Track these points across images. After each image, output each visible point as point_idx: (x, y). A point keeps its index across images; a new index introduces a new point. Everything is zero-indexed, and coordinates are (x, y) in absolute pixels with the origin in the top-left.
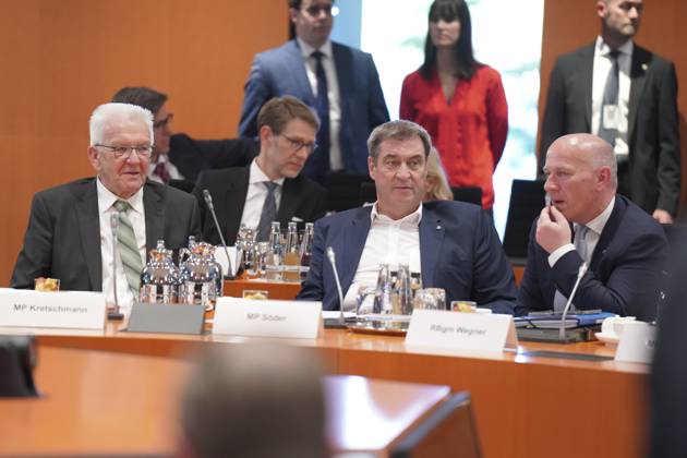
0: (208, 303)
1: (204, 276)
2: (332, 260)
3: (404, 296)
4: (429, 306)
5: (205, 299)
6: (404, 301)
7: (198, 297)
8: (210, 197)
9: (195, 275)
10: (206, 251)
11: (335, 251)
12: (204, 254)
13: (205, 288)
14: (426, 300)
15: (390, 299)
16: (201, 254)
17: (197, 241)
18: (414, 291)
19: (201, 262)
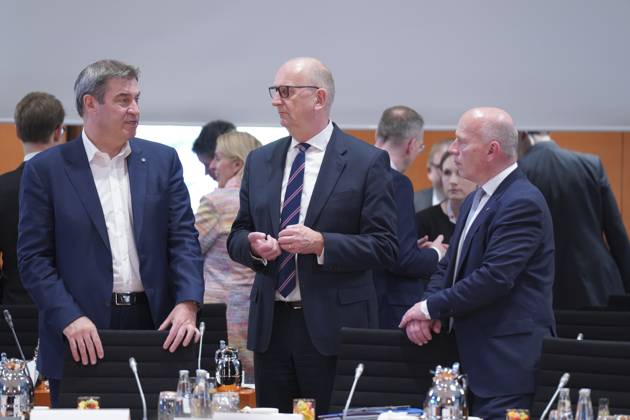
0: (20, 414)
1: (16, 389)
2: (135, 369)
3: (203, 400)
4: (226, 409)
5: (18, 412)
6: (202, 404)
7: (10, 409)
8: (10, 317)
9: (7, 389)
10: (18, 366)
11: (137, 361)
12: (16, 368)
13: (17, 400)
14: (222, 403)
15: (190, 404)
16: (13, 369)
17: (9, 357)
18: (211, 395)
19: (13, 377)
